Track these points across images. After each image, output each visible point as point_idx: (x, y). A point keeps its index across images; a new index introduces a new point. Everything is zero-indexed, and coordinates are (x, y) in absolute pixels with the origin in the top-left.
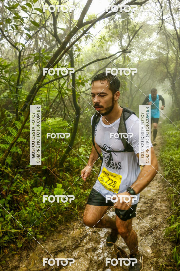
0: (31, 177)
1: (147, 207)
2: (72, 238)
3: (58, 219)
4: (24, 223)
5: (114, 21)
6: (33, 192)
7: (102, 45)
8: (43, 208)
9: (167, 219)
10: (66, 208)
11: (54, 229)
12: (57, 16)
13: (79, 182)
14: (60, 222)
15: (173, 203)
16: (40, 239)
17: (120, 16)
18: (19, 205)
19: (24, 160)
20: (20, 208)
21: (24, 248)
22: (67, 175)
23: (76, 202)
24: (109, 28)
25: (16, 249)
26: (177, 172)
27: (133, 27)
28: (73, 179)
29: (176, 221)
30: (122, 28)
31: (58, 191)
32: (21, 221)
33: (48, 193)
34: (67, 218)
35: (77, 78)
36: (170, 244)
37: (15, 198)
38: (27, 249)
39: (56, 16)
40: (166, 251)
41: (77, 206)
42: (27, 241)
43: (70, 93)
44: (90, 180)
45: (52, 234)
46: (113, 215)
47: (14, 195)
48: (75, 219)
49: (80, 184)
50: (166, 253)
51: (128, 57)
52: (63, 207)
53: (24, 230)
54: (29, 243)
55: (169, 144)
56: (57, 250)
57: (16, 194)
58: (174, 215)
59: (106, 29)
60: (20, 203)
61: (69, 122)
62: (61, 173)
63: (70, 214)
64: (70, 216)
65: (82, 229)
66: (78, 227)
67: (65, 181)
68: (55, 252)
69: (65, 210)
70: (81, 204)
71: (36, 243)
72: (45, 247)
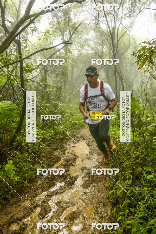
2: (24, 209)
3: (10, 193)
5: (57, 18)
7: (47, 38)
10: (17, 182)
11: (7, 202)
12: (5, 7)
13: (28, 158)
14: (12, 196)
17: (62, 14)
22: (17, 153)
23: (26, 177)
24: (53, 24)
27: (73, 24)
28: (22, 156)
30: (64, 25)
31: (9, 167)
35: (25, 65)
36: (111, 206)
39: (3, 8)
40: (107, 211)
41: (28, 179)
43: (19, 81)
44: (38, 156)
45: (5, 207)
46: (60, 185)
48: (26, 192)
49: (29, 160)
50: (107, 213)
51: (69, 49)
52: (14, 181)
56: (9, 221)
59: (50, 25)
61: (17, 105)
62: (11, 152)
63: (21, 187)
64: (21, 190)
65: (33, 200)
66: (29, 199)
67: (15, 159)
68: (8, 223)
69: (16, 184)
70: (31, 177)
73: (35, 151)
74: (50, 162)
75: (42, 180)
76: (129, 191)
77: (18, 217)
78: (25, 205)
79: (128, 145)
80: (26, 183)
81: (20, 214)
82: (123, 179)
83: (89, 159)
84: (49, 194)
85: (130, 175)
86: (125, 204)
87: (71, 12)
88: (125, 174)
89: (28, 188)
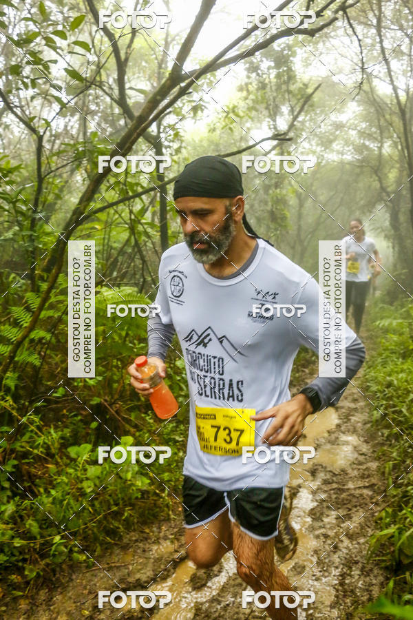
0: (65, 422)
1: (331, 490)
2: (155, 561)
3: (124, 518)
4: (44, 526)
5: (258, 74)
6: (68, 457)
7: (230, 126)
8: (89, 490)
9: (374, 518)
10: (144, 493)
11: (114, 540)
12: (127, 60)
13: (174, 434)
14: (128, 525)
15: (391, 481)
16: (81, 563)
17: (272, 64)
18: (35, 485)
19: (49, 383)
20: (36, 491)
21: (42, 585)
22: (147, 418)
23: (166, 480)
24: (248, 91)
25: (23, 586)
26: (401, 412)
27: (301, 88)
28: (160, 427)
29: (394, 523)
30: (276, 90)
32: (36, 521)
34: (144, 515)
36: (382, 574)
37: (26, 469)
38: (48, 586)
39: (123, 60)
40: (371, 588)
41: (169, 488)
42: (50, 567)
43: (155, 233)
45: (109, 551)
47: (23, 461)
48: (163, 518)
49: (177, 438)
50: (369, 594)
52: (134, 488)
53: (42, 541)
54: (54, 571)
55: (384, 350)
57: (27, 461)
58: (390, 507)
59: (240, 93)
60: (38, 480)
61: (151, 297)
62: (133, 415)
63: (152, 505)
64: (150, 511)
65: (178, 540)
66: (171, 537)
67: (141, 433)
69: (140, 497)
70: (177, 483)
71: (70, 571)
72: (91, 580)
77: (139, 579)
78: (159, 550)
80: (163, 495)
81: (146, 574)
83: (333, 444)
87: (294, 57)
89: (169, 510)
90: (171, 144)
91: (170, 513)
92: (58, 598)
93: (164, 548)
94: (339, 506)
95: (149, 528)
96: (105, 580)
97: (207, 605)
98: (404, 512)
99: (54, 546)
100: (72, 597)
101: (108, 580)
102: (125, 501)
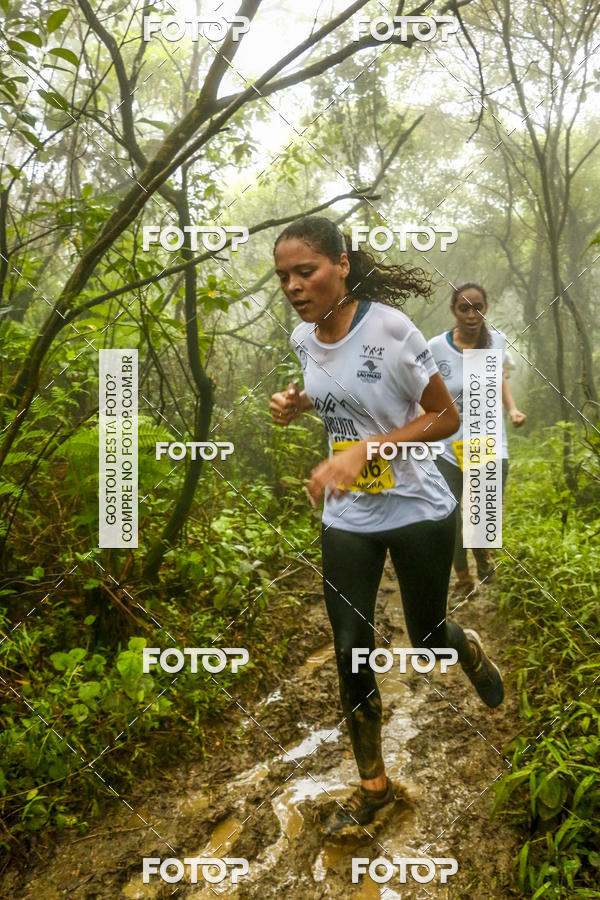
0: (46, 616)
1: (438, 711)
2: (180, 823)
3: (133, 759)
4: (14, 776)
5: (331, 101)
6: (51, 668)
7: (290, 176)
8: (81, 719)
9: (502, 752)
10: (162, 720)
11: (119, 793)
12: (135, 77)
13: (209, 632)
14: (140, 769)
15: (525, 697)
16: (69, 829)
17: (352, 86)
18: (1, 712)
19: (22, 558)
20: (3, 722)
21: (10, 863)
22: (170, 608)
23: (196, 700)
26: (540, 593)
27: (393, 122)
28: (190, 621)
29: (530, 758)
30: (358, 124)
31: (132, 661)
32: (2, 767)
33: (103, 669)
34: (164, 755)
35: (200, 284)
36: (512, 836)
38: (17, 866)
39: (129, 78)
40: (495, 857)
41: (201, 712)
42: (22, 837)
43: (179, 335)
44: (247, 624)
45: (112, 809)
46: (323, 741)
48: (192, 757)
49: (214, 637)
50: (494, 866)
51: (378, 216)
52: (149, 715)
53: (10, 798)
54: (27, 843)
55: (516, 502)
56: (124, 864)
58: (525, 736)
59: (306, 128)
60: (4, 705)
62: (148, 604)
63: (177, 739)
64: (174, 748)
65: (214, 790)
66: (203, 785)
68: (118, 871)
69: (157, 727)
70: (213, 705)
71: (53, 843)
72: (83, 855)
73: (238, 604)
74: (289, 649)
75: (257, 714)
76: (587, 781)
78: (185, 806)
79: (596, 594)
80: (193, 723)
82: (567, 731)
84: (279, 772)
85: (594, 716)
86: (567, 834)
87: (383, 77)
88: (578, 708)
89: (201, 746)
90: (204, 203)
91: (203, 749)
92: (33, 884)
93: (192, 803)
94: (450, 735)
95: (171, 772)
96: (105, 853)
97: (257, 887)
98: (543, 743)
99: (28, 806)
100: (56, 881)
101: (109, 854)
102: (136, 734)
